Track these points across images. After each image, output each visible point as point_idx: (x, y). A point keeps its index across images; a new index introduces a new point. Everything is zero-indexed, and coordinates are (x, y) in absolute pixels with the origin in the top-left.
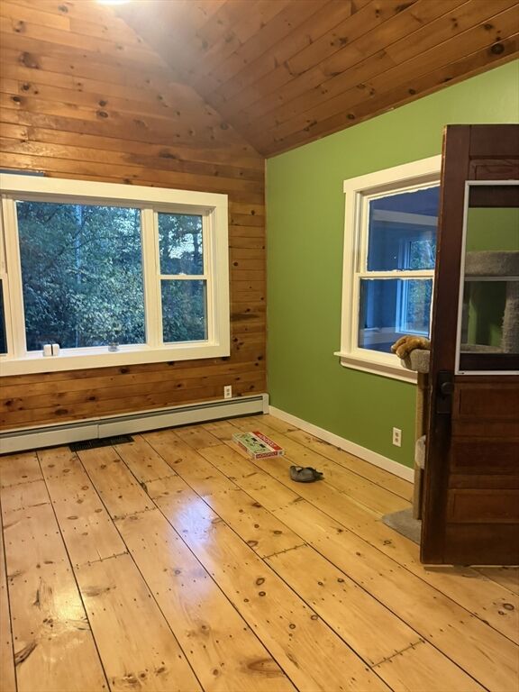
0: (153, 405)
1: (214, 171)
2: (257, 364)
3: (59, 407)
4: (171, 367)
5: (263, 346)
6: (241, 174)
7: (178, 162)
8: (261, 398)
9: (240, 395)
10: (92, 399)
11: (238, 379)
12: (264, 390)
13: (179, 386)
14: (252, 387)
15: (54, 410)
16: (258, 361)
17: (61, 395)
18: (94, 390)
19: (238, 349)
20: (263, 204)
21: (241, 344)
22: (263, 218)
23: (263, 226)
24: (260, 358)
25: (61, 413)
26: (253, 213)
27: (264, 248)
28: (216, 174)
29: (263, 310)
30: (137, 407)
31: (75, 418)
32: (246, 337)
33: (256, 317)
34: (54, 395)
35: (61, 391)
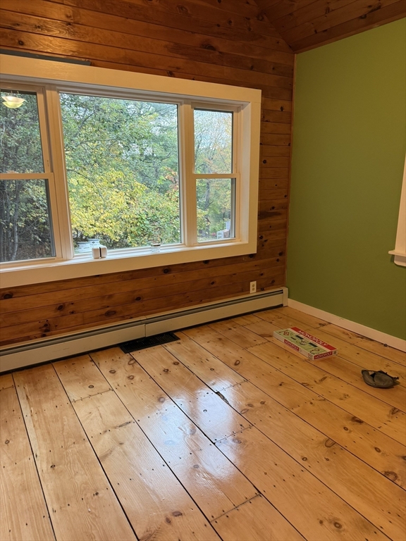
0: (191, 302)
1: (250, 66)
2: (278, 260)
3: (108, 309)
4: (206, 265)
5: (284, 242)
6: (273, 69)
7: (218, 53)
8: (281, 292)
9: (263, 290)
10: (138, 299)
11: (262, 274)
12: (283, 284)
13: (213, 283)
14: (273, 282)
15: (103, 311)
16: (279, 257)
17: (110, 296)
18: (140, 290)
19: (263, 245)
20: (291, 99)
21: (266, 241)
22: (290, 114)
23: (290, 122)
24: (281, 254)
25: (109, 315)
26: (282, 109)
27: (289, 145)
28: (252, 68)
29: (286, 207)
30: (177, 305)
31: (123, 318)
32: (270, 234)
33: (279, 214)
34: (103, 297)
35: (111, 293)
